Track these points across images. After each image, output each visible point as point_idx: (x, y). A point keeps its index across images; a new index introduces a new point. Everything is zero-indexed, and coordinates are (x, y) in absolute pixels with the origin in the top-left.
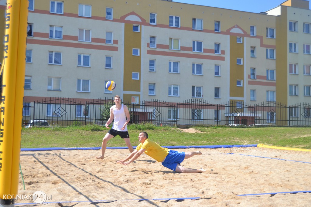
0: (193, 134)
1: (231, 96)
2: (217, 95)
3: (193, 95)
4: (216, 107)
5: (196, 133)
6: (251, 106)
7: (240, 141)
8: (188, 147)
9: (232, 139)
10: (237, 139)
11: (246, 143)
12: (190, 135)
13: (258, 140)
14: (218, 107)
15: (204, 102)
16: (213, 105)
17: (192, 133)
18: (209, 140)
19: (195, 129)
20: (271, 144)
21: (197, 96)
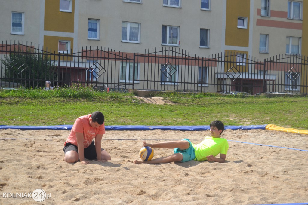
0: (160, 106)
1: (227, 44)
2: (204, 42)
3: (164, 41)
4: (200, 62)
5: (165, 104)
6: (259, 61)
7: (238, 120)
8: (150, 128)
9: (225, 116)
10: (234, 115)
11: (248, 123)
12: (156, 108)
13: (268, 119)
14: (204, 62)
15: (181, 52)
16: (195, 59)
17: (159, 105)
18: (186, 117)
19: (163, 98)
20: (289, 125)
21: (169, 43)
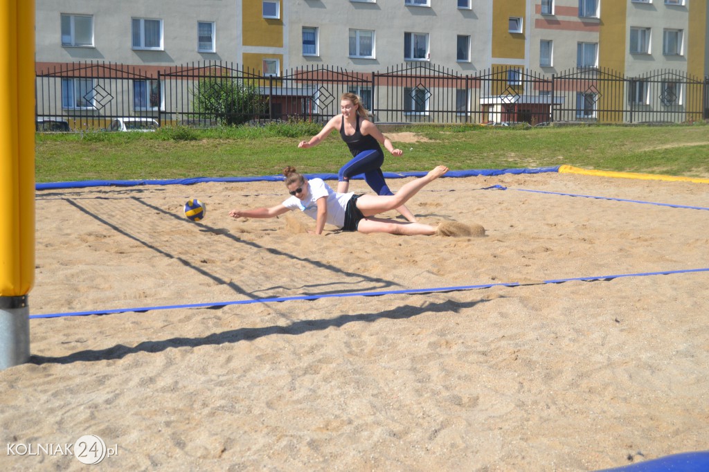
0: (411, 145)
1: (494, 55)
2: (462, 54)
3: (407, 55)
4: (464, 82)
5: (417, 142)
6: (546, 78)
7: (519, 160)
8: (400, 175)
9: (501, 155)
10: (513, 154)
11: (533, 165)
12: (405, 147)
13: (561, 158)
14: (469, 81)
15: (441, 70)
16: (457, 78)
17: (409, 144)
18: (448, 158)
19: (414, 134)
20: (591, 165)
21: (415, 57)
